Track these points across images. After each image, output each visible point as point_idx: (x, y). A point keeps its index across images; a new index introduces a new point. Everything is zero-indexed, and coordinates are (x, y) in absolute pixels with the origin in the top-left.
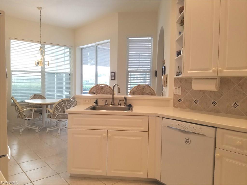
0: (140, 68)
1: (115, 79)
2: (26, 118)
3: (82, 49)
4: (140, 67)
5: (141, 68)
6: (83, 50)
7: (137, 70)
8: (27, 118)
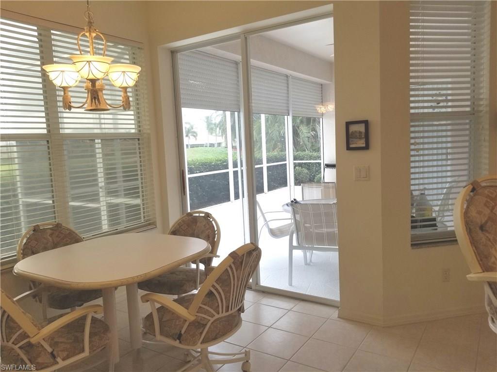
0: (441, 104)
1: (367, 147)
2: (57, 363)
3: (173, 52)
4: (440, 98)
5: (445, 104)
6: (179, 56)
7: (431, 110)
8: (64, 360)
